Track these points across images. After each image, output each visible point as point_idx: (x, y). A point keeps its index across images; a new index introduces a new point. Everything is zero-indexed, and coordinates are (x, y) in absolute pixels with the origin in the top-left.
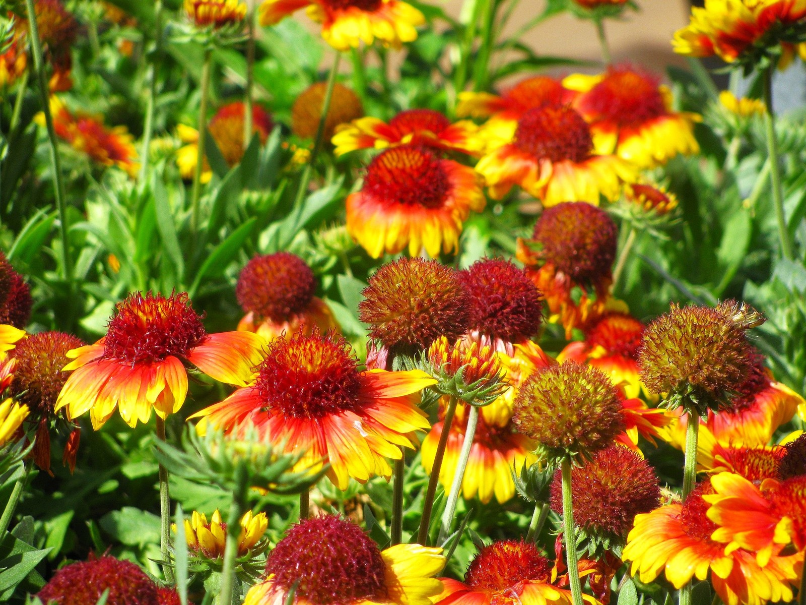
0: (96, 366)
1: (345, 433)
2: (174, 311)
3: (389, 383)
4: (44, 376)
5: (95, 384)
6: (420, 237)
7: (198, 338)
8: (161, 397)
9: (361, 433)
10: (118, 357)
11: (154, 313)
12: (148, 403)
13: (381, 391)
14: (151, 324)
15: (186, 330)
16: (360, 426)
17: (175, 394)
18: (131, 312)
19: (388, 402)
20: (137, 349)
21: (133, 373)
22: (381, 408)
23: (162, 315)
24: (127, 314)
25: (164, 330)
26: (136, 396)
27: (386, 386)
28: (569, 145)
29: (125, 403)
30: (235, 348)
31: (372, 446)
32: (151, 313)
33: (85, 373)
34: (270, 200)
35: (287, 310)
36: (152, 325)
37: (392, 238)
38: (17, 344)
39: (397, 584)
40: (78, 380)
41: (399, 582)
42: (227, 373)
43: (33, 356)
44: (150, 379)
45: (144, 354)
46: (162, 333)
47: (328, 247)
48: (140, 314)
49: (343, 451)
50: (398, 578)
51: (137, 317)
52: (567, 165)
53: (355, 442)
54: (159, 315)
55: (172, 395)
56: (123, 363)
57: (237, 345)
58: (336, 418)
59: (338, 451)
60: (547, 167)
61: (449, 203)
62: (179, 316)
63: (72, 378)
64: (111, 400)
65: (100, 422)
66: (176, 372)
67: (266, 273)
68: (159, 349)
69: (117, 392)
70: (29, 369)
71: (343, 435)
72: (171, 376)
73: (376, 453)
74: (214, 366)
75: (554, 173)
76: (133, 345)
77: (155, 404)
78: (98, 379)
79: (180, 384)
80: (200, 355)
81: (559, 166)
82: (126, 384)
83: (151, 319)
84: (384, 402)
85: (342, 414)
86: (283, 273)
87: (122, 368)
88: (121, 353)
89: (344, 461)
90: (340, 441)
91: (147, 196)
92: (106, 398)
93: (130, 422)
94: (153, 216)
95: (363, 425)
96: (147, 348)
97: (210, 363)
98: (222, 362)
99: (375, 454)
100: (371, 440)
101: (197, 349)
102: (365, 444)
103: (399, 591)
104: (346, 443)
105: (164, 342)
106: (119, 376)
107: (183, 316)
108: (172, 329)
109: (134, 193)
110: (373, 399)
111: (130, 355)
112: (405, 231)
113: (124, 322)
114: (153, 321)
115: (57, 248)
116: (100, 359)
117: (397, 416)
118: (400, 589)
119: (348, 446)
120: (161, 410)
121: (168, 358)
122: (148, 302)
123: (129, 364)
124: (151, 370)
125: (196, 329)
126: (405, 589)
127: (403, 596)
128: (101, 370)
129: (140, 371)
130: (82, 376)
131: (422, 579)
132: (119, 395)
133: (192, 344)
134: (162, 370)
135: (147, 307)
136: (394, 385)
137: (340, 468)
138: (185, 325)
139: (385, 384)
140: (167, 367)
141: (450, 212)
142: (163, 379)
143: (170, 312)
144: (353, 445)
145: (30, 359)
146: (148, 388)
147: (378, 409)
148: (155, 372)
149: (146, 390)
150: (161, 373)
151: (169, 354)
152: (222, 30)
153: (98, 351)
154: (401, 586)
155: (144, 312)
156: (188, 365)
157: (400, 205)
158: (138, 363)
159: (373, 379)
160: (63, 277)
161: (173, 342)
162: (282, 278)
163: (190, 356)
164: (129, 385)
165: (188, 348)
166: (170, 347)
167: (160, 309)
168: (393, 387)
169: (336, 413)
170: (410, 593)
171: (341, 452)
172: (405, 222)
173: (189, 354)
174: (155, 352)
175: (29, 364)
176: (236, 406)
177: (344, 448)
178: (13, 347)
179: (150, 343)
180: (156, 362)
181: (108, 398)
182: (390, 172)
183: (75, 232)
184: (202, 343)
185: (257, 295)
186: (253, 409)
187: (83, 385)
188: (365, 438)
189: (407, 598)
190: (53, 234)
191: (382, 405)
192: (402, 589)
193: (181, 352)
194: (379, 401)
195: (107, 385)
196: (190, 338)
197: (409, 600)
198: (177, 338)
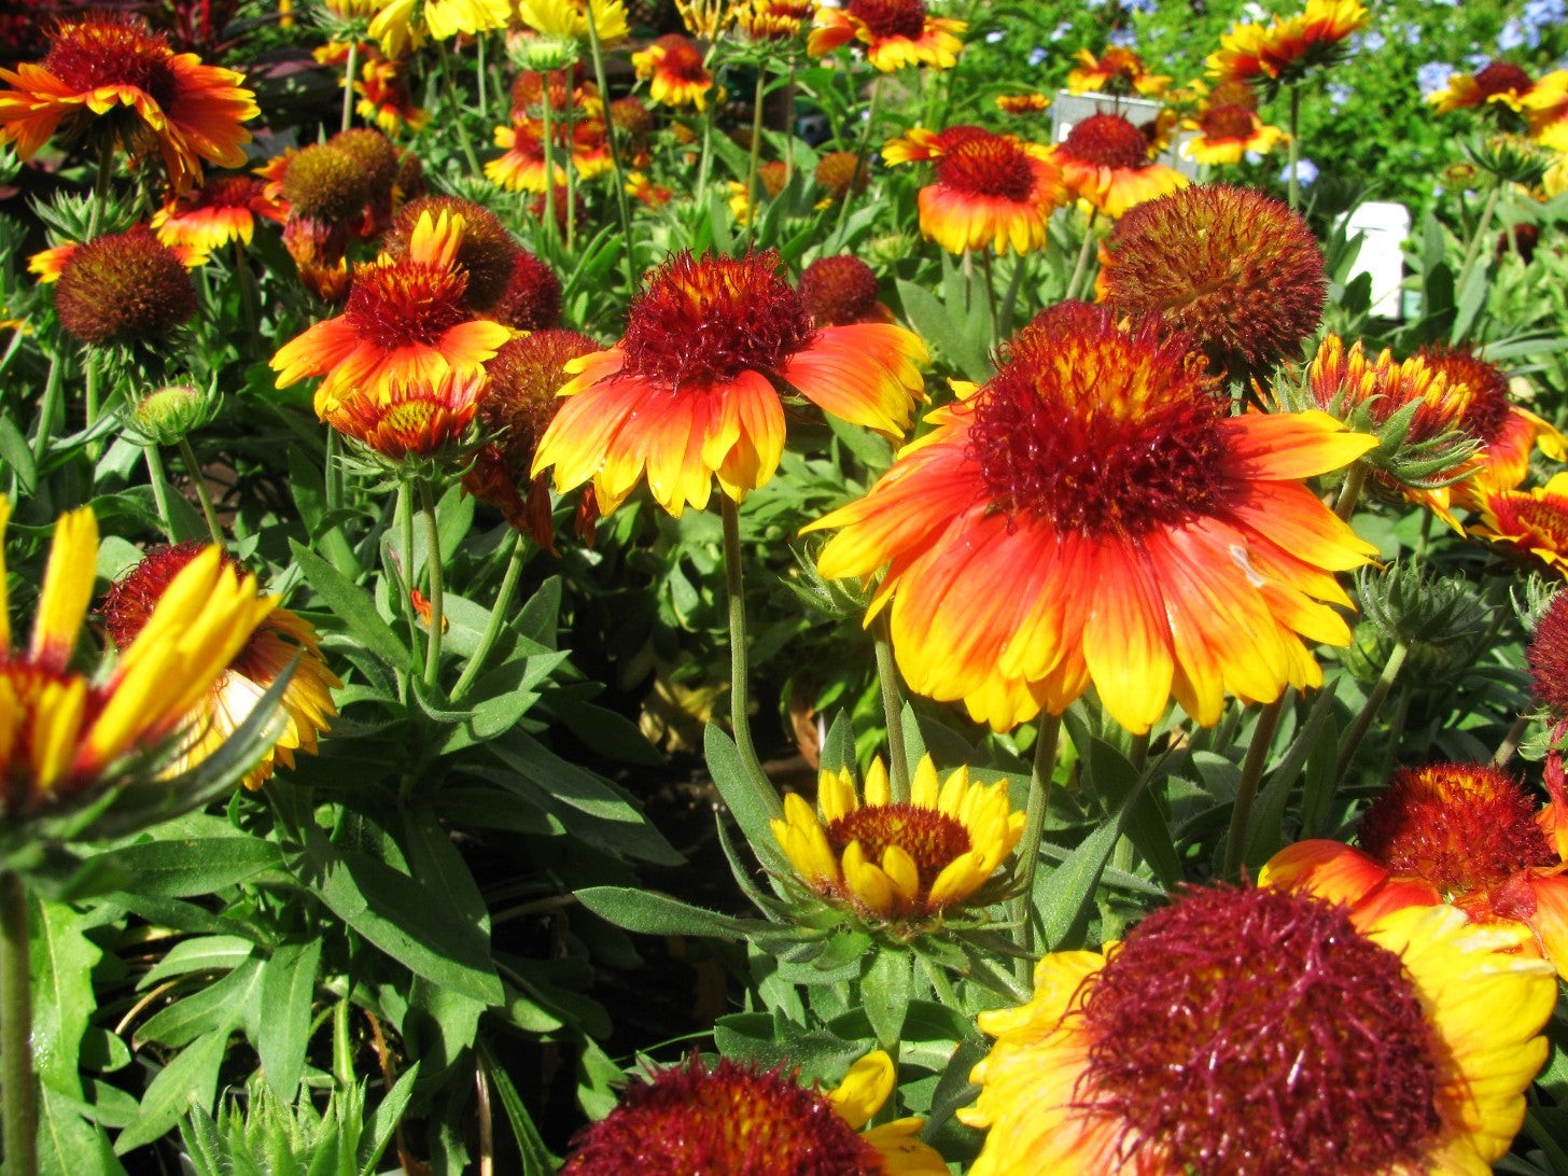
0: (606, 391)
1: (1213, 581)
2: (753, 283)
3: (1275, 443)
4: (537, 400)
5: (604, 426)
6: (1006, 231)
7: (800, 336)
8: (732, 456)
9: (1249, 578)
10: (648, 373)
11: (716, 288)
12: (706, 468)
13: (1259, 460)
14: (709, 311)
15: (777, 320)
16: (1243, 560)
17: (760, 449)
18: (672, 286)
19: (1277, 488)
20: (683, 356)
21: (676, 404)
22: (1268, 504)
23: (732, 291)
24: (666, 291)
25: (734, 319)
26: (680, 454)
27: (1268, 450)
28: (1127, 152)
29: (659, 466)
30: (870, 354)
31: (1278, 612)
32: (710, 287)
33: (587, 404)
34: (810, 226)
35: (850, 314)
36: (712, 311)
37: (976, 231)
38: (501, 351)
39: (1456, 1076)
40: (573, 416)
41: (1458, 1069)
42: (863, 407)
43: (520, 369)
44: (709, 417)
45: (696, 367)
46: (731, 326)
47: (880, 256)
48: (690, 290)
49: (1215, 627)
50: (1457, 1053)
51: (683, 296)
52: (1125, 171)
53: (1239, 602)
54: (725, 291)
55: (754, 451)
56: (656, 384)
57: (873, 350)
58: (1178, 536)
59: (1199, 629)
60: (1106, 174)
61: (1033, 197)
62: (764, 293)
63: (564, 410)
64: (633, 459)
65: (614, 500)
66: (762, 405)
67: (828, 275)
68: (726, 356)
69: (644, 443)
70: (514, 392)
71: (1207, 583)
72: (751, 413)
73: (1286, 627)
74: (834, 390)
75: (1113, 181)
76: (674, 349)
77: (721, 470)
78: (609, 416)
79: (771, 429)
80: (805, 369)
81: (1118, 173)
82: (663, 426)
83: (710, 299)
84: (1268, 488)
85: (1191, 526)
86: (846, 275)
87: (657, 393)
88: (654, 365)
89: (1214, 652)
90: (1201, 601)
91: (704, 214)
92: (622, 455)
93: (669, 504)
94: (710, 232)
95: (1250, 556)
96: (703, 356)
97: (826, 385)
98: (847, 381)
99: (1285, 633)
100: (1274, 595)
101: (799, 358)
102: (1260, 606)
103: (1460, 1097)
104: (1219, 607)
105: (735, 342)
106: (650, 412)
107: (772, 294)
108: (751, 318)
109: (692, 211)
110: (1243, 481)
111: (670, 369)
112: (991, 225)
113: (657, 306)
114: (714, 303)
115: (624, 266)
116: (616, 376)
117: (1307, 526)
118: (1463, 1088)
119: (1224, 614)
120: (733, 482)
121: (745, 374)
122: (704, 267)
123: (669, 386)
124: (711, 397)
125: (796, 319)
126: (1476, 1088)
127: (1468, 1105)
128: (616, 399)
129: (688, 401)
130: (580, 410)
131: (1514, 1050)
132: (648, 450)
133: (790, 347)
134: (733, 400)
135: (702, 278)
136: (1287, 447)
137: (1205, 672)
138: (775, 312)
139: (1265, 444)
140: (744, 395)
141: (1035, 206)
142: (736, 419)
143: (748, 286)
144: (1236, 610)
145: (515, 375)
146: (707, 437)
147: (1260, 508)
148: (719, 402)
149: (700, 441)
150: (731, 406)
151: (745, 367)
152: (777, 42)
153: (613, 361)
154: (1465, 1080)
155: (696, 286)
156: (783, 388)
157: (982, 197)
158: (684, 384)
159: (1234, 433)
160: (631, 291)
161: (754, 343)
162: (846, 280)
163: (786, 371)
164: (667, 429)
165: (781, 355)
166: (747, 352)
167: (727, 281)
168: (1284, 453)
169: (1177, 522)
170: (1486, 1097)
171: (1209, 630)
172: (991, 215)
173: (783, 367)
174: (718, 362)
175: (512, 383)
176: (923, 500)
177: (1217, 621)
178: (493, 355)
179: (708, 345)
180: (720, 382)
181: (627, 456)
182: (972, 159)
183: (640, 249)
184: (806, 345)
185: (820, 299)
186: (967, 510)
187: (583, 426)
188: (1260, 591)
189: (1477, 1111)
190: (622, 252)
191: (1266, 496)
192: (1469, 1089)
193: (769, 362)
194: (1258, 486)
195: (626, 429)
196: (787, 335)
197: (1483, 1113)
198: (760, 334)
